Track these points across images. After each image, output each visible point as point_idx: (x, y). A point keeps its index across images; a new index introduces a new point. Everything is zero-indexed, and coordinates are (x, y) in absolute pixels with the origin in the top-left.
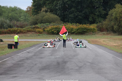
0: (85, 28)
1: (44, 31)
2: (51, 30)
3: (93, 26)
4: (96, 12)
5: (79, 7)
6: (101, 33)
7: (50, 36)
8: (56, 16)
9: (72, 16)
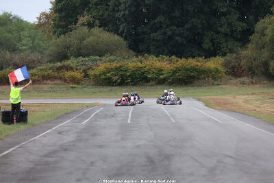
0: (194, 69)
1: (86, 76)
2: (104, 73)
3: (213, 63)
4: (221, 27)
5: (177, 13)
6: (234, 81)
7: (102, 89)
8: (117, 37)
9: (156, 35)
